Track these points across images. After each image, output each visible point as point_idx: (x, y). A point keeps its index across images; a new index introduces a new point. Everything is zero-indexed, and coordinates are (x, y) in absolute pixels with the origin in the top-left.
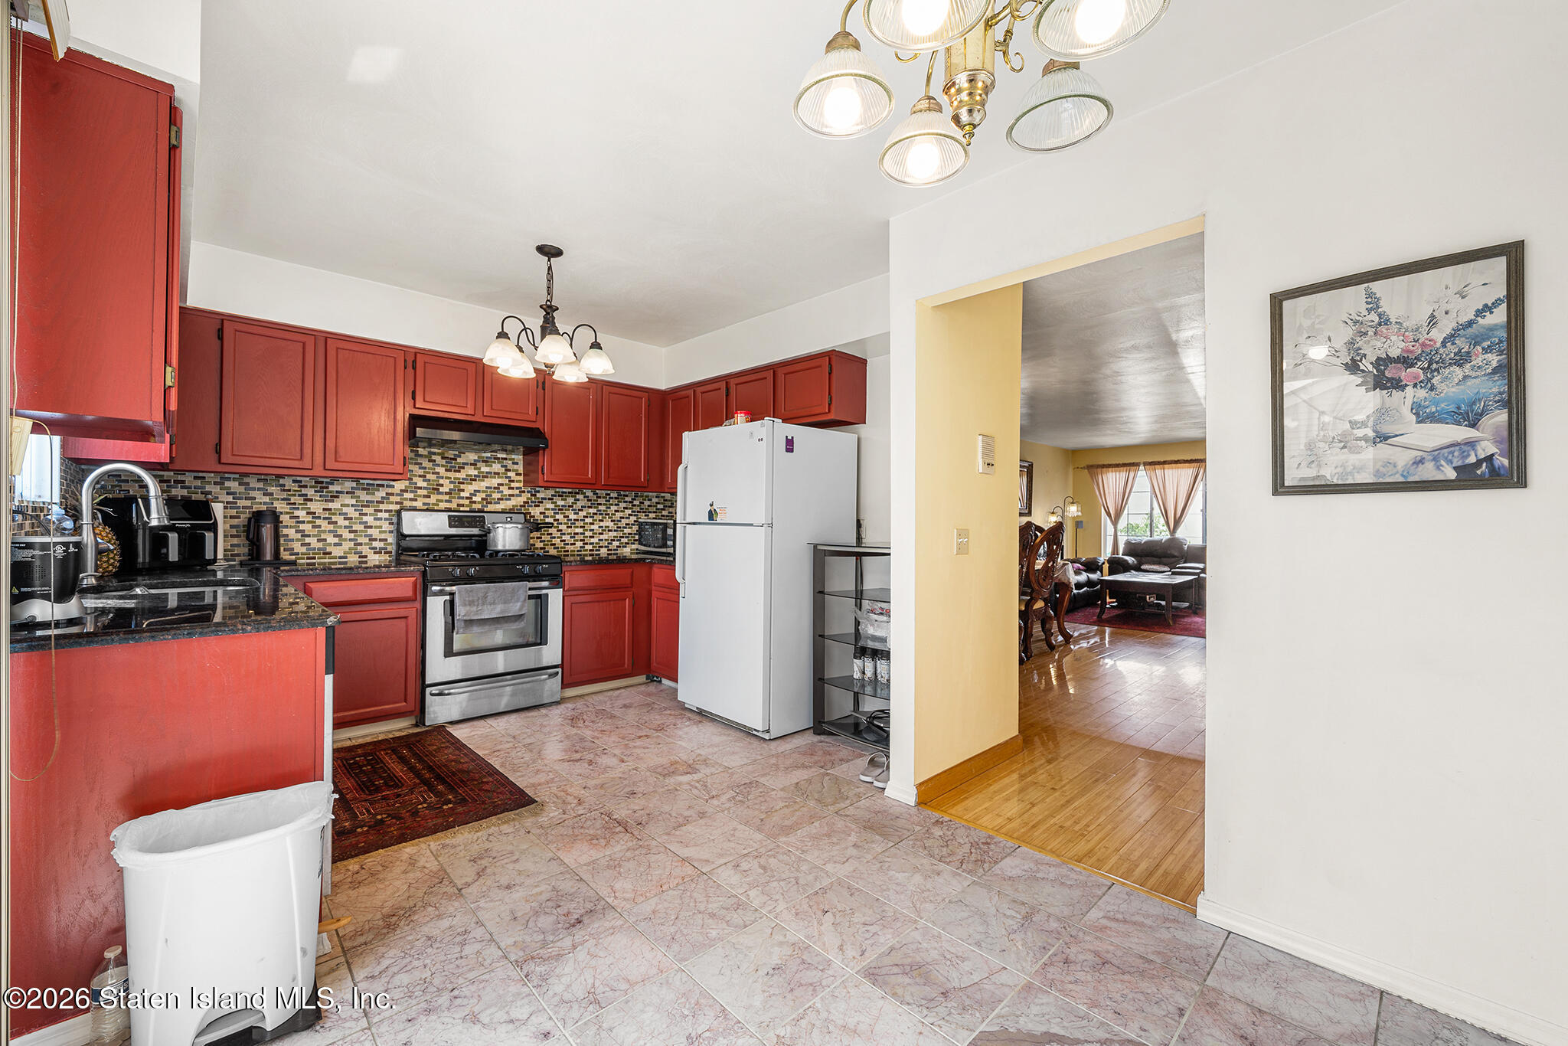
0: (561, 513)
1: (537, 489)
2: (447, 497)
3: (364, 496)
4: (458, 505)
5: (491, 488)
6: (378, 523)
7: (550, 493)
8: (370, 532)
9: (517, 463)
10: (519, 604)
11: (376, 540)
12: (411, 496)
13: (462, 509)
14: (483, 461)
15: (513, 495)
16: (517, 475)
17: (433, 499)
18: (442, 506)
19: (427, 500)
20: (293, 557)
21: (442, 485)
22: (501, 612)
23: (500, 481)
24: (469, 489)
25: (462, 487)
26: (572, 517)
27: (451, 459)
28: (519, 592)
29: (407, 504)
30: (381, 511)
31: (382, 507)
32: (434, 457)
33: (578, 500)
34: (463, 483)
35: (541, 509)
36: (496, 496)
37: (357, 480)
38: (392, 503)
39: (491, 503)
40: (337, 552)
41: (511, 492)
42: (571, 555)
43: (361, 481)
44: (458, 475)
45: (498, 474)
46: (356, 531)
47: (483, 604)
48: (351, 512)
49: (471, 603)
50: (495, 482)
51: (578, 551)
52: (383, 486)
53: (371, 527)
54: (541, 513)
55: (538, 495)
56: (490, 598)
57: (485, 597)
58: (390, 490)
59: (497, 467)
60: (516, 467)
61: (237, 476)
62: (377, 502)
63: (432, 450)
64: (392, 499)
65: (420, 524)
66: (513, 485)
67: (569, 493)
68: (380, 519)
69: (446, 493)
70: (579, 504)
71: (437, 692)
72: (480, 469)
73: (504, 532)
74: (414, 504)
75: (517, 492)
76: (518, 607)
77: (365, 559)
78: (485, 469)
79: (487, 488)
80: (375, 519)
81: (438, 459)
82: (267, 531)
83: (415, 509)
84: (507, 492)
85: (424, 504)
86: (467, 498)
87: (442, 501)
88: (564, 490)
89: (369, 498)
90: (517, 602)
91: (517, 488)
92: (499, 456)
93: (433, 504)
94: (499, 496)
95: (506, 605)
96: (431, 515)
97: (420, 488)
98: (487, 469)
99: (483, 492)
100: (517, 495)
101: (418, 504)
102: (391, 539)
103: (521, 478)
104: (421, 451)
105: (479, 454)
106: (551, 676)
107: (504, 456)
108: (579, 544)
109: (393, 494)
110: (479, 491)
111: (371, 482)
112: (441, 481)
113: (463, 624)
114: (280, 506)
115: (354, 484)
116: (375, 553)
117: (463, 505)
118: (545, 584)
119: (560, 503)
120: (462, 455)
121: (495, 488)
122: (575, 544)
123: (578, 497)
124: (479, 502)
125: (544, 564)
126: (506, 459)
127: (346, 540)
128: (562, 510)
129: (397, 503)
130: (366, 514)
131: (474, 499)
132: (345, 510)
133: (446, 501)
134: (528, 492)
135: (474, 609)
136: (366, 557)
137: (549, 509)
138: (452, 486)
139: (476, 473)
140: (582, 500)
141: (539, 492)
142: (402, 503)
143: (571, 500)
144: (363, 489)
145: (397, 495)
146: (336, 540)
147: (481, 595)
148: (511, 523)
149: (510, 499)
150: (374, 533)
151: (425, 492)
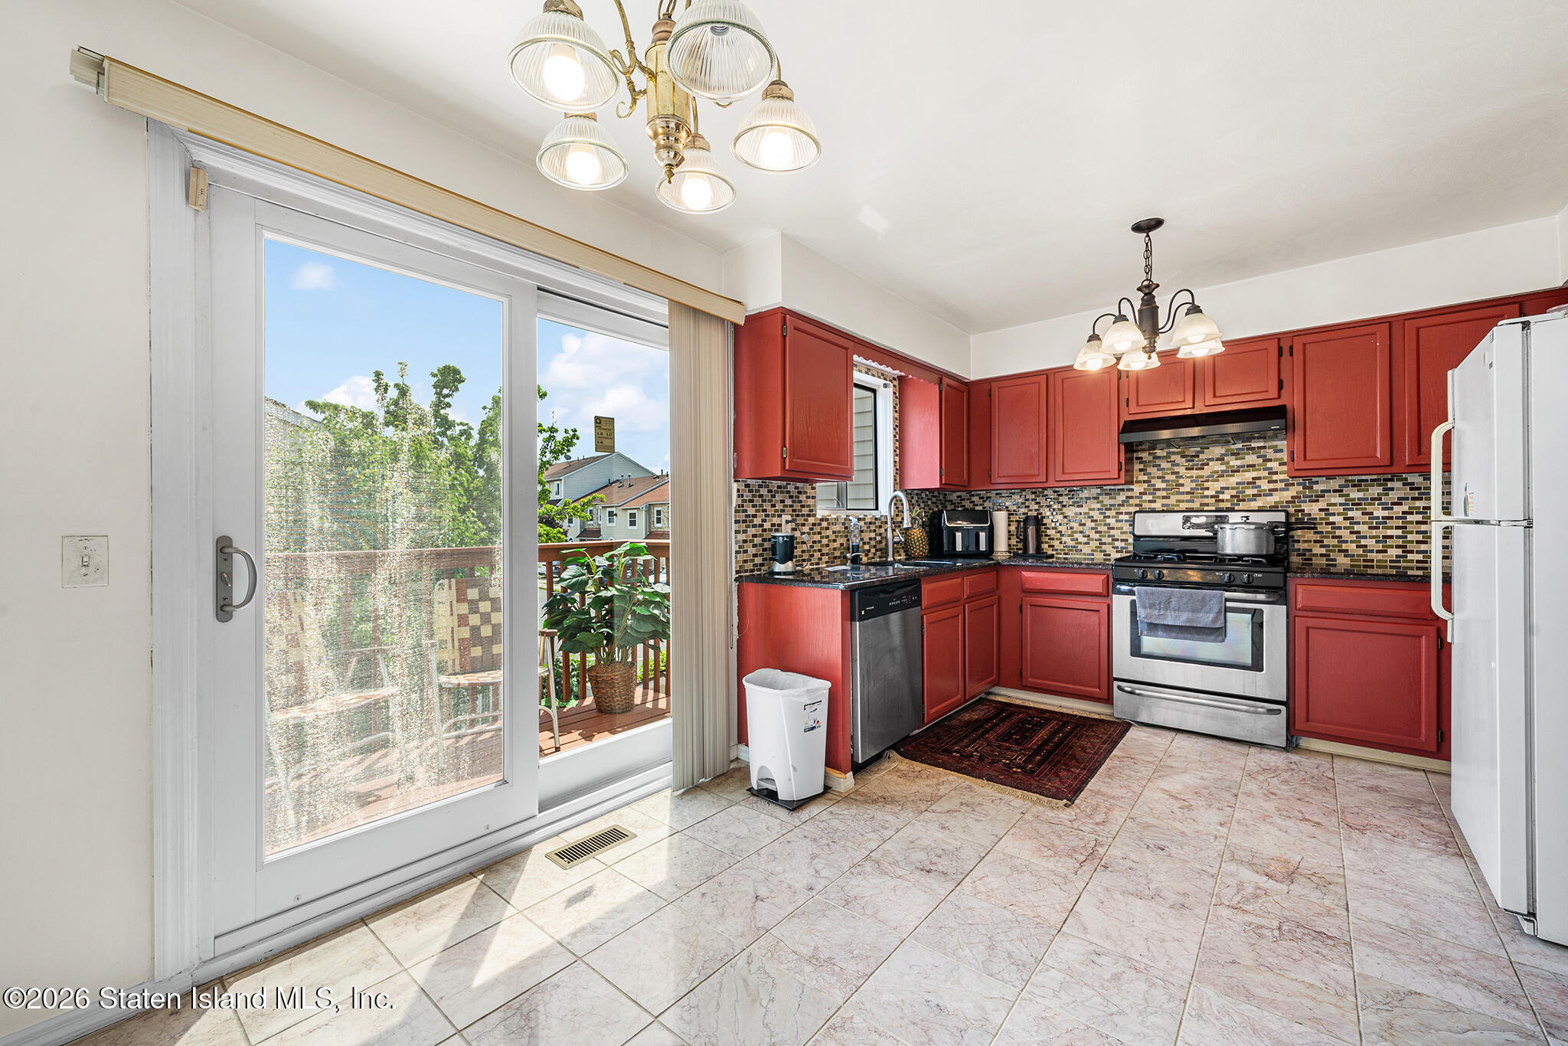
0: (1357, 509)
1: (1314, 479)
2: (1188, 497)
3: (1107, 501)
4: (1201, 505)
5: (1243, 483)
6: (1119, 525)
7: (1335, 484)
8: (1112, 532)
9: (1281, 451)
10: (1211, 616)
11: (1117, 540)
12: (1150, 498)
13: (1206, 508)
14: (1232, 454)
15: (1276, 490)
16: (1280, 464)
17: (1173, 499)
18: (1183, 506)
19: (1165, 501)
20: (1055, 553)
21: (1182, 485)
22: (1188, 620)
23: (1255, 474)
24: (1214, 487)
25: (1206, 485)
26: (1379, 513)
27: (1192, 456)
28: (1212, 602)
29: (1146, 506)
30: (1122, 513)
31: (1123, 509)
32: (1173, 458)
33: (1392, 489)
34: (1208, 481)
35: (1322, 504)
36: (1250, 492)
37: (1100, 487)
38: (1132, 505)
39: (1244, 500)
40: (1086, 549)
41: (1272, 486)
42: (1378, 567)
43: (1104, 487)
44: (1200, 472)
45: (1254, 466)
46: (1101, 532)
47: (1166, 609)
48: (1096, 515)
49: (1152, 606)
50: (1249, 476)
51: (1391, 561)
52: (1123, 490)
53: (1113, 528)
54: (1321, 510)
55: (1315, 487)
56: (1174, 602)
57: (1168, 602)
58: (1130, 494)
59: (1251, 459)
60: (1279, 455)
61: (1018, 491)
62: (1119, 505)
63: (1171, 450)
64: (1131, 501)
65: (1152, 525)
66: (1275, 477)
67: (1372, 480)
68: (1122, 521)
69: (1188, 493)
70: (1393, 496)
71: (1129, 689)
72: (1228, 463)
73: (1233, 535)
74: (1153, 505)
75: (1283, 485)
76: (1211, 619)
77: (1109, 557)
78: (1235, 463)
79: (1237, 483)
80: (1117, 521)
81: (1177, 458)
82: (1031, 531)
83: (1153, 511)
84: (1265, 486)
85: (1163, 505)
86: (1212, 497)
87: (1183, 501)
88: (1363, 477)
89: (1112, 502)
90: (1210, 611)
91: (1281, 481)
92: (1254, 445)
93: (1173, 505)
94: (1255, 491)
95: (1194, 614)
96: (1164, 516)
97: (1159, 489)
98: (1239, 463)
99: (1233, 488)
100: (1282, 490)
101: (1157, 506)
102: (1131, 540)
103: (1285, 468)
104: (1159, 453)
105: (1227, 447)
107: (1262, 444)
108: (1393, 552)
109: (1132, 497)
110: (1228, 488)
111: (1113, 487)
112: (1181, 481)
113: (1146, 626)
114: (1046, 512)
115: (1099, 491)
116: (1117, 552)
117: (1207, 505)
119: (1355, 495)
120: (1206, 451)
121: (1248, 483)
122: (1386, 552)
123: (1390, 485)
124: (1227, 501)
125: (1256, 572)
126: (1264, 447)
127: (1092, 540)
128: (1360, 504)
129: (1136, 505)
130: (1109, 517)
131: (1221, 497)
132: (1091, 513)
133: (1187, 501)
134: (1298, 484)
135: (1156, 612)
136: (1109, 555)
137: (1335, 505)
138: (1194, 485)
139: (1224, 468)
140: (1398, 489)
141: (1317, 483)
142: (1141, 505)
143: (1375, 491)
144: (1106, 494)
145: (1137, 497)
146: (1085, 540)
147: (1163, 599)
148: (1248, 523)
149: (1271, 495)
150: (1116, 533)
151: (1164, 494)
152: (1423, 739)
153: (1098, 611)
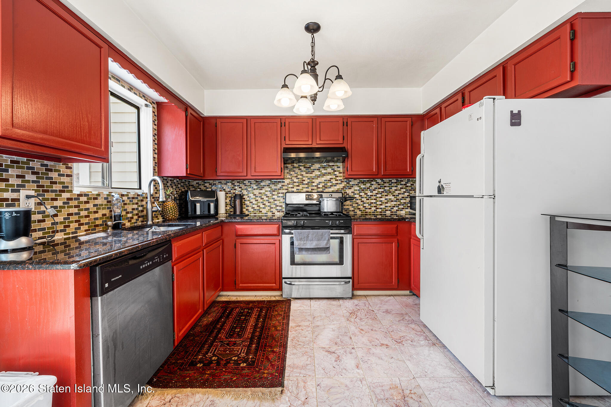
0: (363, 192)
1: (350, 180)
2: (306, 186)
3: (273, 187)
4: (312, 189)
5: (326, 180)
6: (279, 199)
7: (357, 182)
8: (276, 202)
9: (339, 167)
10: (325, 242)
11: (278, 206)
12: (292, 186)
13: (313, 191)
14: (323, 168)
15: (338, 184)
16: (339, 173)
17: (300, 188)
18: (305, 190)
19: (298, 188)
20: (249, 213)
21: (304, 180)
22: (316, 245)
23: (331, 177)
24: (316, 181)
25: (313, 180)
26: (369, 194)
27: (308, 168)
28: (325, 235)
29: (290, 190)
30: (280, 193)
31: (280, 191)
32: (301, 167)
33: (373, 185)
34: (314, 179)
35: (352, 190)
36: (329, 184)
37: (270, 180)
38: (284, 189)
39: (327, 188)
40: (264, 211)
41: (336, 182)
42: (369, 215)
43: (272, 180)
44: (311, 175)
45: (330, 173)
46: (270, 202)
47: (307, 240)
48: (268, 194)
49: (301, 239)
50: (328, 177)
51: (373, 212)
52: (280, 182)
53: (276, 200)
54: (352, 192)
55: (350, 183)
56: (310, 237)
57: (308, 237)
58: (283, 184)
59: (329, 170)
60: (339, 169)
61: (231, 181)
62: (279, 189)
63: (300, 164)
64: (284, 187)
65: (293, 199)
66: (337, 178)
67: (367, 181)
68: (280, 197)
69: (306, 184)
70: (373, 187)
71: (289, 282)
72: (321, 171)
73: (327, 203)
74: (293, 190)
75: (340, 182)
76: (325, 243)
77: (274, 215)
78: (324, 171)
79: (325, 180)
80: (278, 197)
81: (302, 168)
82: (238, 202)
83: (293, 192)
84: (334, 182)
85: (297, 190)
86: (316, 186)
87: (304, 188)
88: (365, 180)
89: (275, 187)
90: (325, 240)
91: (340, 180)
92: (330, 164)
93: (301, 190)
94: (330, 184)
95: (319, 242)
96: (298, 195)
97: (295, 182)
98: (325, 171)
99: (323, 182)
100: (340, 184)
101: (295, 190)
102: (284, 206)
103: (342, 175)
104: (295, 165)
105: (321, 165)
106: (346, 283)
107: (333, 164)
108: (373, 209)
109: (284, 186)
110: (321, 182)
111: (276, 181)
112: (304, 179)
113: (298, 249)
114: (245, 192)
115: (269, 182)
116: (278, 212)
117: (314, 190)
118: (342, 231)
119: (363, 186)
120: (313, 165)
121: (329, 180)
122: (371, 209)
123: (372, 183)
124: (321, 188)
125: (341, 220)
126: (334, 166)
127: (267, 206)
128: (364, 190)
129: (286, 189)
130: (274, 195)
131: (319, 186)
132: (266, 193)
133: (306, 188)
134: (345, 182)
135: (302, 242)
136: (274, 213)
137: (356, 190)
138: (309, 181)
139: (319, 173)
140: (375, 185)
141: (351, 181)
142: (288, 189)
143: (368, 185)
144: (273, 184)
145: (286, 186)
146: (263, 206)
147: (306, 235)
148: (332, 198)
149: (336, 186)
150: (277, 203)
151: (297, 184)
152: (394, 283)
153: (275, 244)
